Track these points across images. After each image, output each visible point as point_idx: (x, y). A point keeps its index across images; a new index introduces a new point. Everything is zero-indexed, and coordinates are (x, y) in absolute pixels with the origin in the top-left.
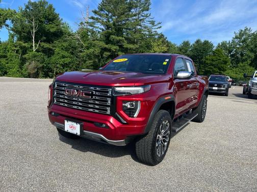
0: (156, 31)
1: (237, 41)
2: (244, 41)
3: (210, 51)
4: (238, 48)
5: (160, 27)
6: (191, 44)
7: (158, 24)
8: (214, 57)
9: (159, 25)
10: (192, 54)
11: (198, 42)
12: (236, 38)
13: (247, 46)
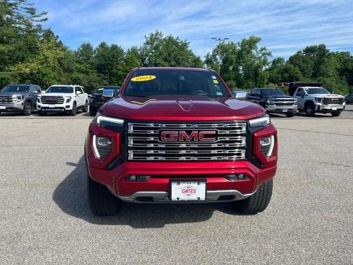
0: (40, 26)
1: (148, 47)
2: (156, 48)
3: (121, 60)
4: (151, 56)
5: (46, 19)
6: (94, 48)
7: (42, 14)
8: (127, 67)
9: (44, 17)
10: (96, 62)
11: (103, 45)
12: (147, 43)
13: (161, 54)
